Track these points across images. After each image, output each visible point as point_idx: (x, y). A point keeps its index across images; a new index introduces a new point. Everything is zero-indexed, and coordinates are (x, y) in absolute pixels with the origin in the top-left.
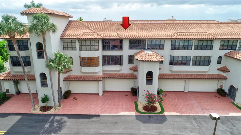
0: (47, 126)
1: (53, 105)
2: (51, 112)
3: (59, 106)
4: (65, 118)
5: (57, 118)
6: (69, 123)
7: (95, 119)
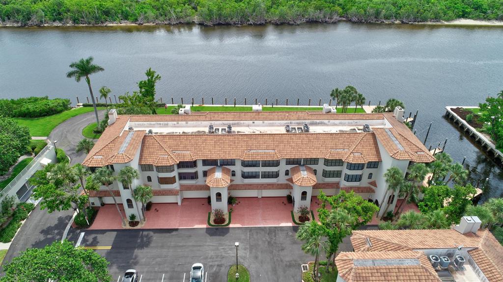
0: (139, 241)
1: (139, 220)
2: (139, 227)
3: (144, 221)
4: (151, 233)
5: (145, 233)
6: (156, 237)
7: (174, 233)
